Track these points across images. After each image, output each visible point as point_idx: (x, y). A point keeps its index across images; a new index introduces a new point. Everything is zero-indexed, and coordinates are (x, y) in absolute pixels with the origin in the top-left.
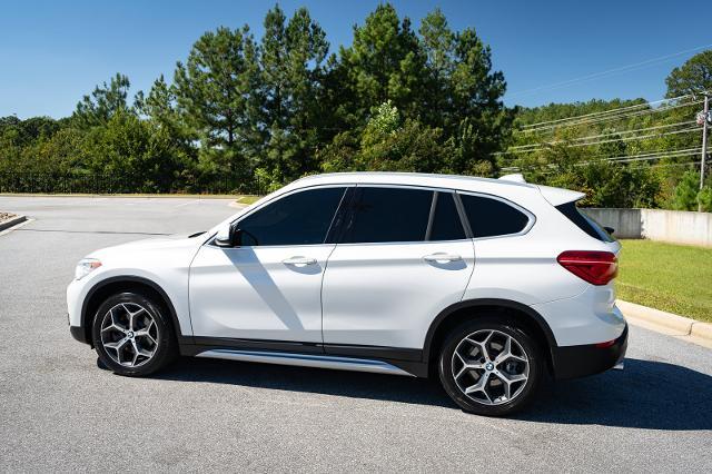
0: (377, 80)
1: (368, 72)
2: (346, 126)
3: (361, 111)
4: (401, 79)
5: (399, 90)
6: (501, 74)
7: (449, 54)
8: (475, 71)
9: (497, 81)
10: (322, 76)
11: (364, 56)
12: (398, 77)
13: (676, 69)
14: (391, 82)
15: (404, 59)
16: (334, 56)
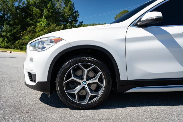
0: (40, 10)
1: (37, 8)
2: (30, 25)
3: (35, 20)
4: (48, 10)
5: (47, 14)
6: (77, 11)
7: (62, 4)
8: (70, 9)
9: (76, 13)
10: (20, 8)
11: (35, 2)
12: (47, 10)
13: (117, 15)
14: (44, 11)
15: (48, 4)
16: (24, 2)
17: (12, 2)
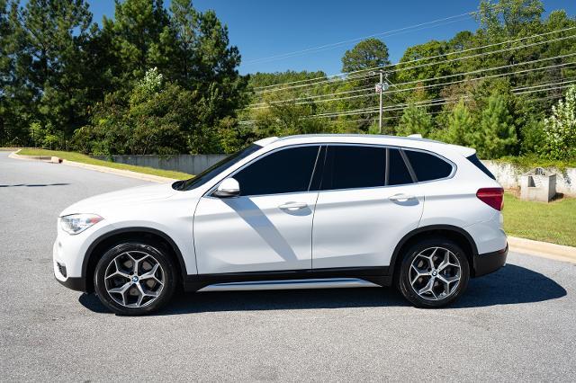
0: (138, 48)
1: (130, 41)
2: (112, 88)
3: (126, 75)
4: (159, 48)
5: (159, 58)
6: (236, 48)
7: (195, 30)
8: (217, 45)
9: (233, 54)
10: (86, 42)
11: (126, 27)
12: (157, 46)
13: (348, 52)
14: (151, 50)
15: (162, 31)
16: (97, 25)
17: (65, 28)
